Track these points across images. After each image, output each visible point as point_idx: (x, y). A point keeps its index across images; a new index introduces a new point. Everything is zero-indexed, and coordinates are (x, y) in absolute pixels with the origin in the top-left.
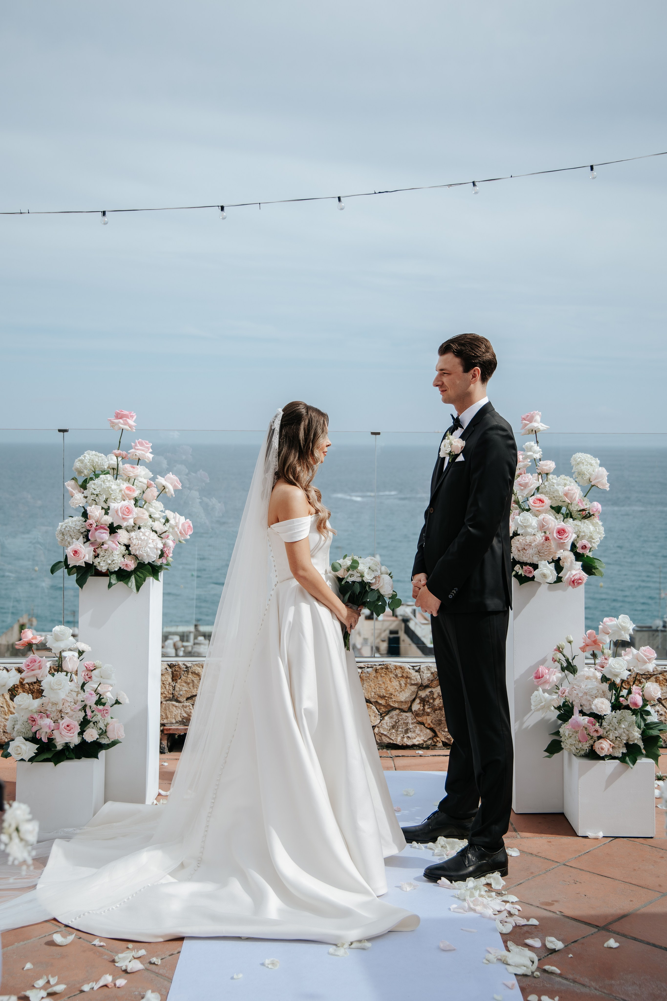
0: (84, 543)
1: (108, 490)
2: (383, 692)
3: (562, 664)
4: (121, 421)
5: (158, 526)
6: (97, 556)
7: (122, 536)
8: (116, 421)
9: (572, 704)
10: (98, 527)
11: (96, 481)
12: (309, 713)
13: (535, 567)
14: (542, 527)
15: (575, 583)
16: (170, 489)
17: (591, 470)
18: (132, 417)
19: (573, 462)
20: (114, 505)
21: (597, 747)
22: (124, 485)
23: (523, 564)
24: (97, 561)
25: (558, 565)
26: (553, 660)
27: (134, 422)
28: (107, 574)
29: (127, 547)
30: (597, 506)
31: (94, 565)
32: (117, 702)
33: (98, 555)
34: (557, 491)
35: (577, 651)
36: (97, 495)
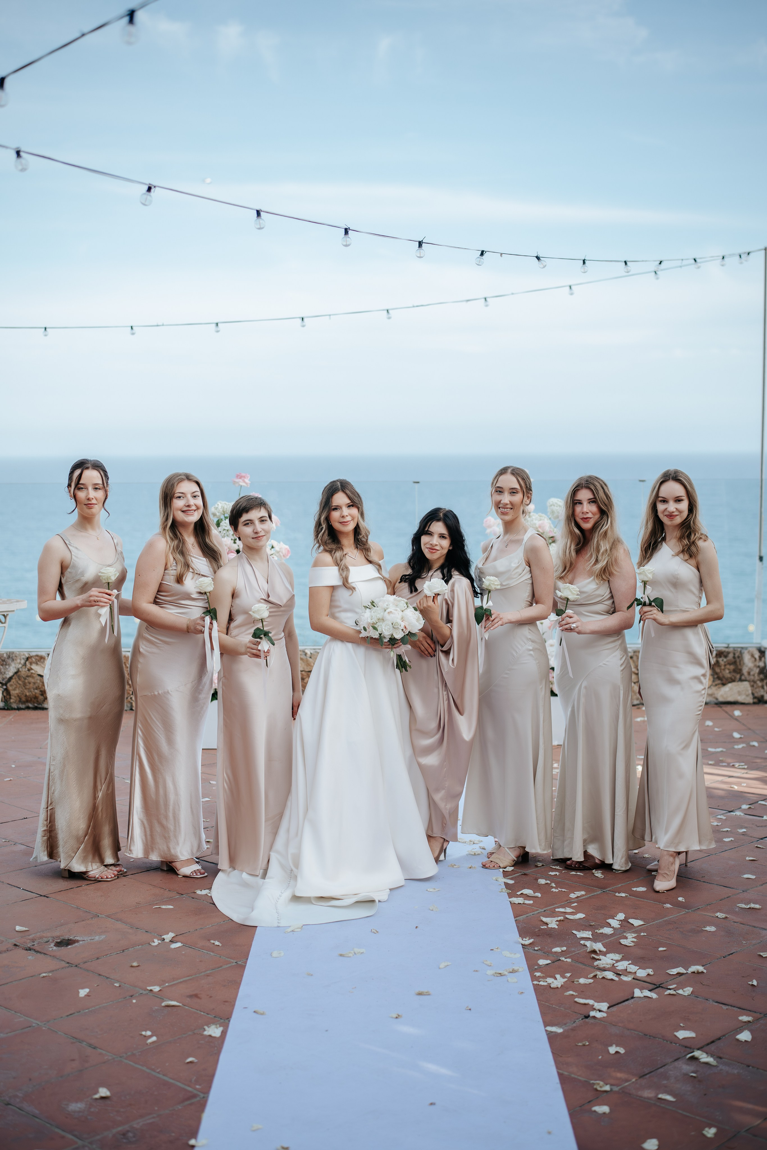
4: (241, 480)
8: (237, 480)
18: (248, 477)
19: (548, 504)
27: (249, 480)
34: (535, 524)
36: (228, 530)
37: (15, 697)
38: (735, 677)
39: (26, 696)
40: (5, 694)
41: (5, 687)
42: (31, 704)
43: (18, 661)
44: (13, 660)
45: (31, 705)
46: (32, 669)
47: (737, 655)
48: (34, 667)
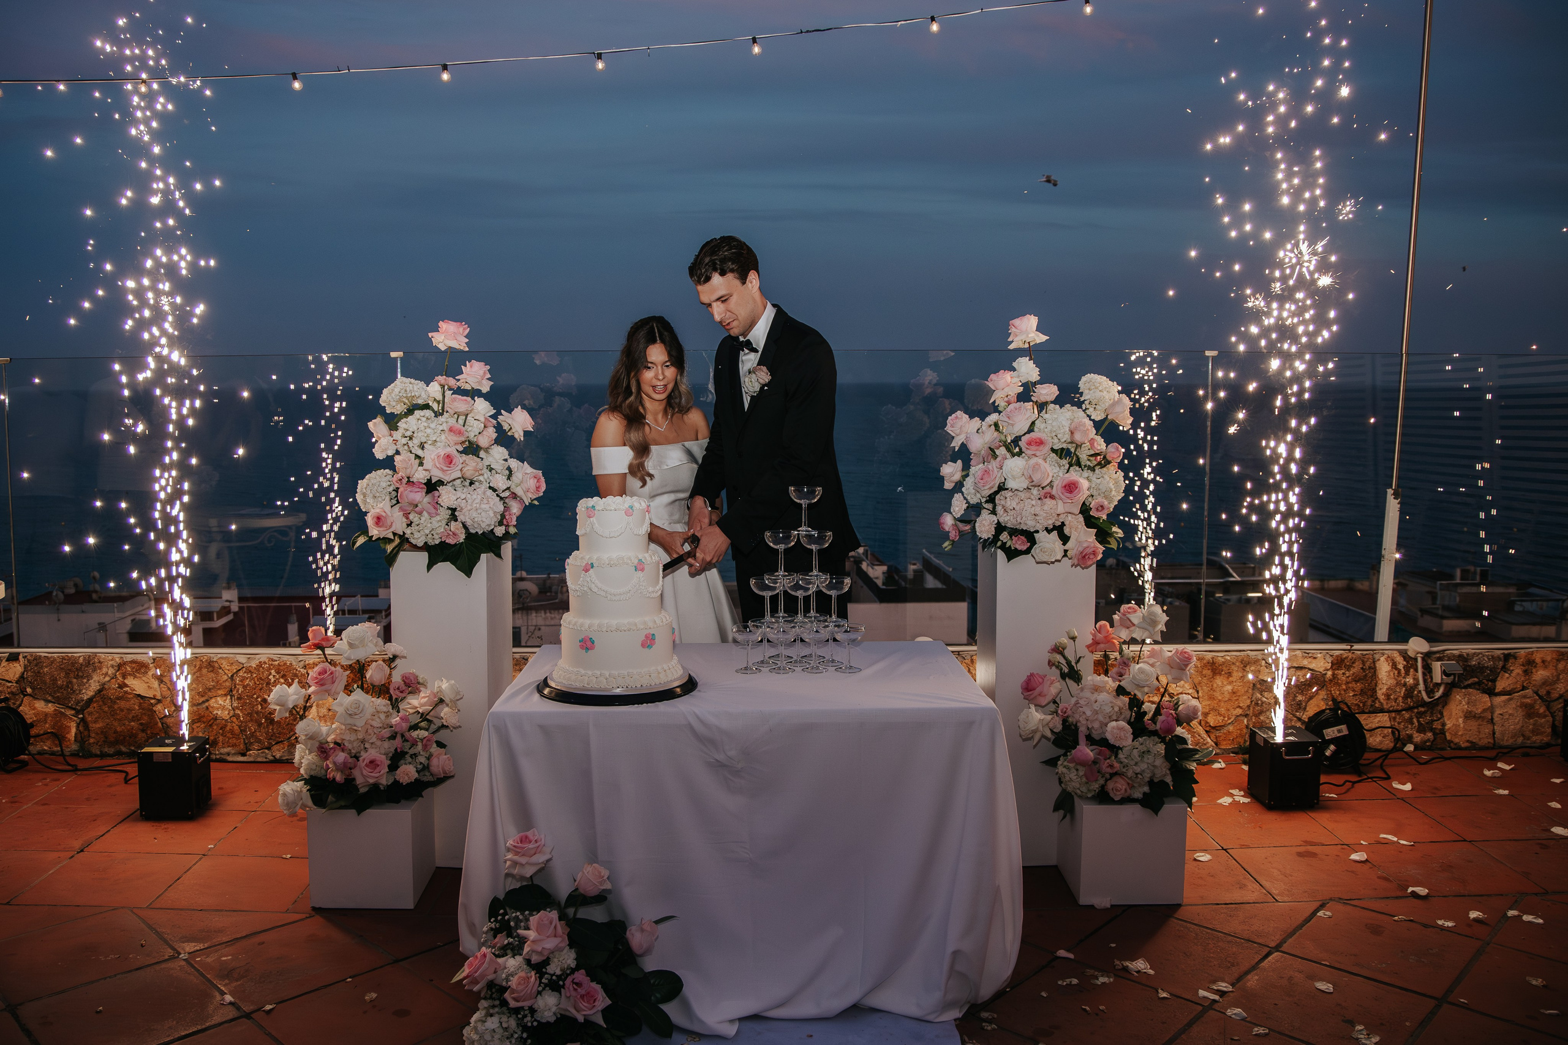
0: (392, 506)
1: (424, 434)
3: (1061, 670)
5: (498, 480)
6: (409, 525)
7: (445, 495)
9: (1076, 726)
10: (411, 484)
11: (410, 418)
15: (1086, 558)
16: (518, 430)
17: (1105, 399)
19: (1082, 387)
21: (1110, 785)
23: (1014, 532)
24: (408, 531)
25: (1062, 534)
26: (1049, 664)
28: (426, 550)
29: (452, 510)
31: (406, 536)
33: (411, 523)
35: (1082, 651)
36: (410, 438)
37: (97, 734)
38: (1364, 704)
39: (116, 732)
40: (81, 728)
41: (81, 716)
42: (125, 746)
43: (104, 670)
44: (94, 670)
45: (124, 749)
46: (127, 686)
47: (1368, 664)
48: (130, 681)
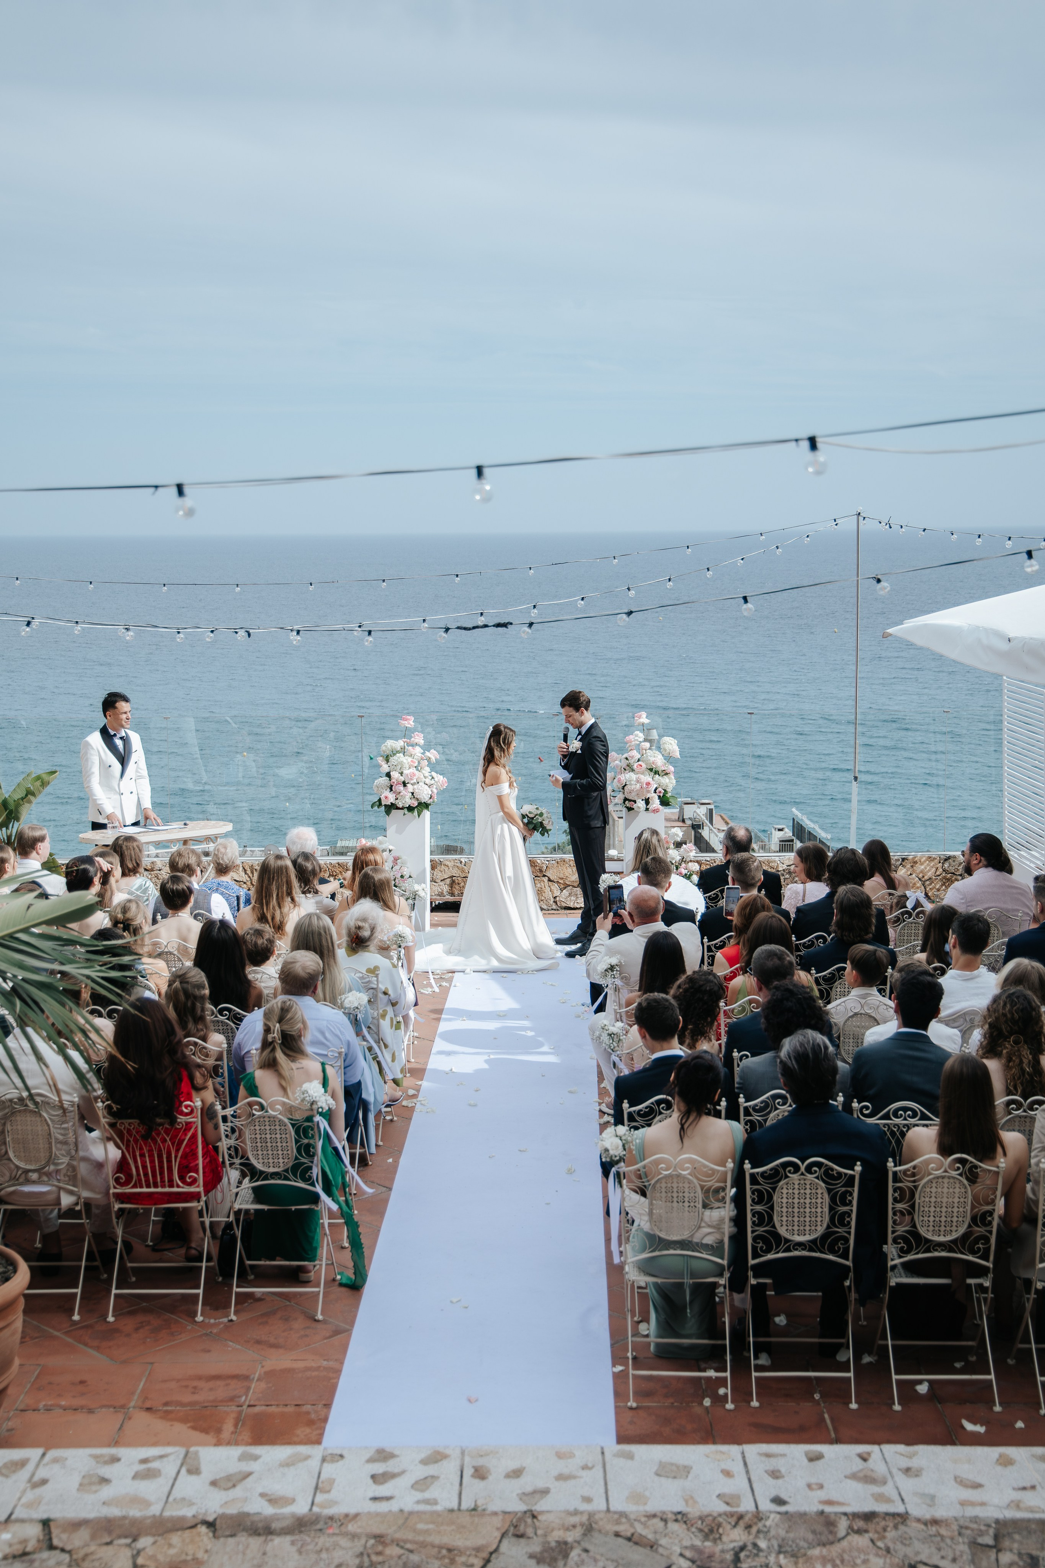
0: (390, 792)
1: (401, 763)
2: (562, 876)
4: (406, 722)
5: (428, 781)
6: (396, 799)
7: (410, 787)
10: (398, 784)
11: (395, 757)
12: (509, 878)
13: (635, 802)
14: (638, 781)
15: (656, 811)
16: (433, 760)
17: (670, 747)
19: (662, 742)
20: (405, 772)
22: (410, 759)
23: (630, 800)
24: (396, 801)
25: (647, 801)
28: (402, 809)
29: (413, 793)
30: (671, 769)
31: (395, 803)
32: (410, 877)
34: (650, 760)
